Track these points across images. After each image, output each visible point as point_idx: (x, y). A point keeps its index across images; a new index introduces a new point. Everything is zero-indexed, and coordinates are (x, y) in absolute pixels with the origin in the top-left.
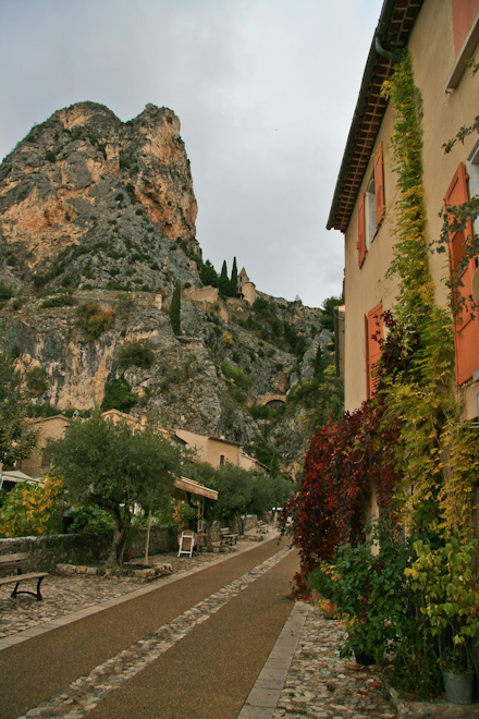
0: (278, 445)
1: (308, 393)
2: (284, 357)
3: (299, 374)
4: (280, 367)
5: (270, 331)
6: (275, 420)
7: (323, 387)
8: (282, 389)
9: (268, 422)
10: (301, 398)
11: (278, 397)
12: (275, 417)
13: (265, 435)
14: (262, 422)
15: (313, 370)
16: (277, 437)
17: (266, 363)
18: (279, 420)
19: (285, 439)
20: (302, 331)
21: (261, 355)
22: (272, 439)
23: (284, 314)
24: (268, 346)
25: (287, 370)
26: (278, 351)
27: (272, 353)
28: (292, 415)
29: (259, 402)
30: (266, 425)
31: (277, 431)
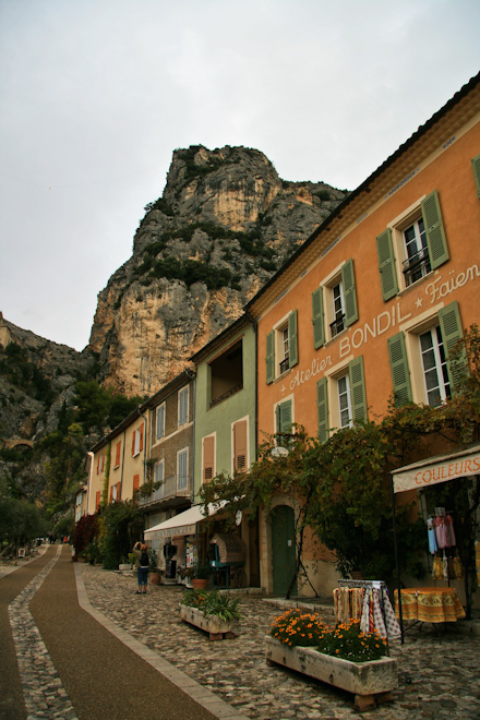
0: (24, 485)
1: (53, 443)
2: (32, 404)
3: (45, 422)
4: (28, 413)
5: (21, 376)
6: (22, 463)
7: (66, 439)
8: (28, 433)
9: (16, 465)
10: (46, 447)
11: (25, 441)
12: (22, 460)
13: (14, 476)
14: (11, 464)
15: (58, 420)
16: (24, 478)
17: (15, 408)
18: (27, 465)
19: (31, 481)
20: (49, 375)
21: (12, 400)
22: (20, 480)
23: (33, 357)
24: (19, 393)
25: (34, 416)
26: (27, 397)
27: (21, 400)
28: (38, 461)
29: (7, 445)
30: (14, 467)
31: (24, 473)
